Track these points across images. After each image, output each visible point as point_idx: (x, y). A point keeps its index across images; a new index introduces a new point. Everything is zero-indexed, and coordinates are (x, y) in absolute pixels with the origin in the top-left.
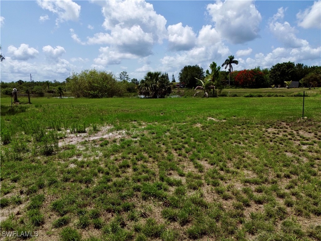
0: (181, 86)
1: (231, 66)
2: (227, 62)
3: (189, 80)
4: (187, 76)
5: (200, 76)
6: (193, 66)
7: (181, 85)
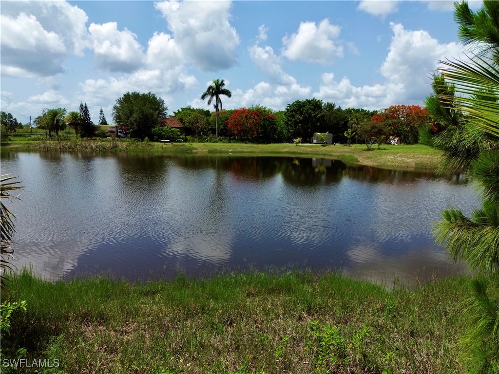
0: (120, 134)
1: (218, 100)
2: (211, 91)
3: (136, 121)
4: (131, 112)
5: (158, 115)
6: (144, 95)
7: (120, 132)
